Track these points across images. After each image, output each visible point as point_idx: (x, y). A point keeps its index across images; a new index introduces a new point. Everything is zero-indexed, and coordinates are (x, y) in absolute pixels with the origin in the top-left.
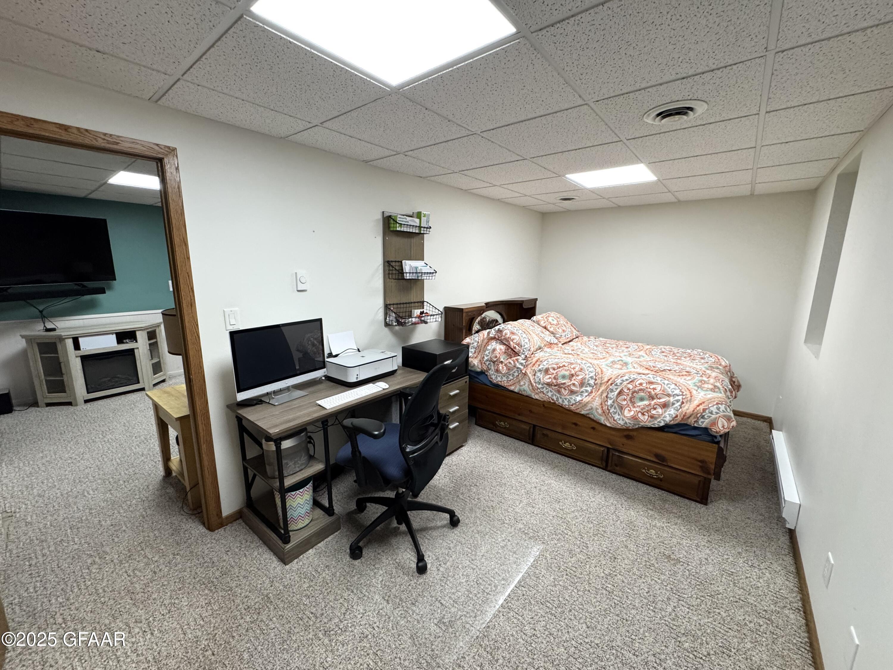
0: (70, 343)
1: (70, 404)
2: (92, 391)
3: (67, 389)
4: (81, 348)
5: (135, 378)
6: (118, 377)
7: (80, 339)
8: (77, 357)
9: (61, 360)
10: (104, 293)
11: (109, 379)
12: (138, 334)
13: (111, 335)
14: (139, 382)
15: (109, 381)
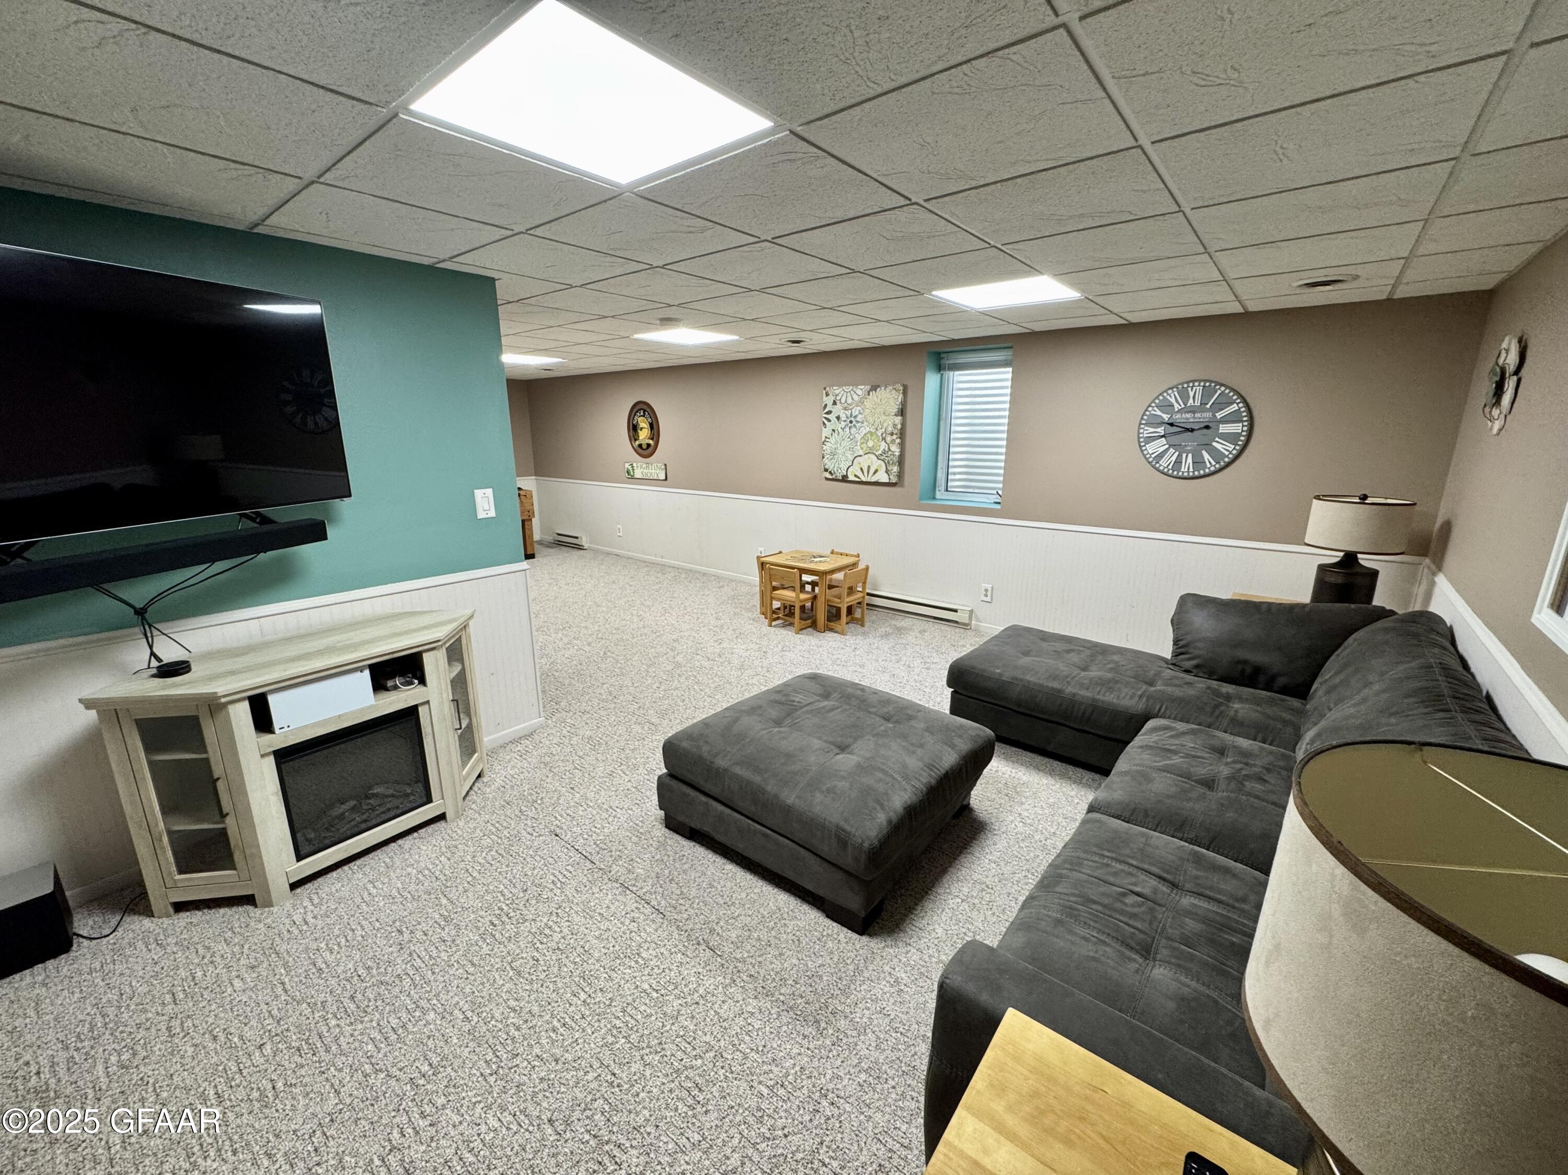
0: (242, 714)
1: (249, 900)
2: (312, 848)
3: (237, 856)
4: (276, 725)
5: (420, 788)
6: (375, 795)
7: (271, 699)
8: (262, 756)
9: (217, 771)
10: (324, 537)
11: (352, 803)
12: (427, 659)
13: (358, 674)
14: (429, 800)
15: (353, 809)
